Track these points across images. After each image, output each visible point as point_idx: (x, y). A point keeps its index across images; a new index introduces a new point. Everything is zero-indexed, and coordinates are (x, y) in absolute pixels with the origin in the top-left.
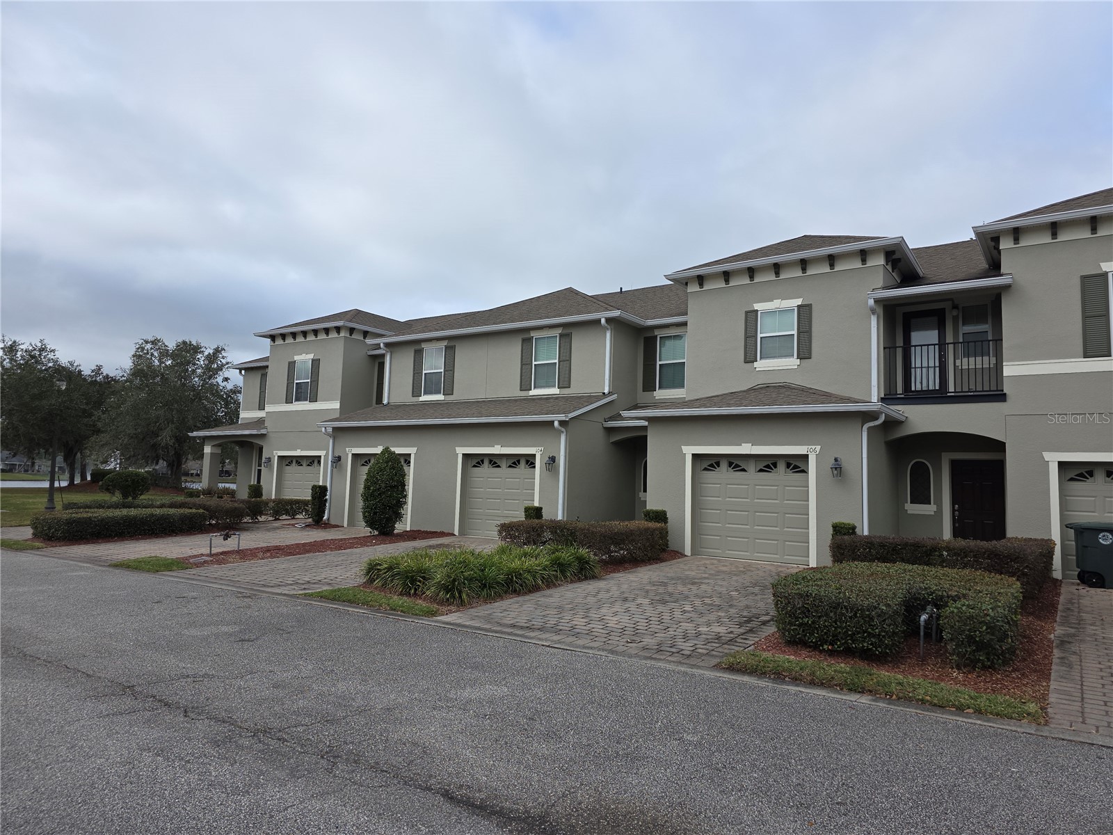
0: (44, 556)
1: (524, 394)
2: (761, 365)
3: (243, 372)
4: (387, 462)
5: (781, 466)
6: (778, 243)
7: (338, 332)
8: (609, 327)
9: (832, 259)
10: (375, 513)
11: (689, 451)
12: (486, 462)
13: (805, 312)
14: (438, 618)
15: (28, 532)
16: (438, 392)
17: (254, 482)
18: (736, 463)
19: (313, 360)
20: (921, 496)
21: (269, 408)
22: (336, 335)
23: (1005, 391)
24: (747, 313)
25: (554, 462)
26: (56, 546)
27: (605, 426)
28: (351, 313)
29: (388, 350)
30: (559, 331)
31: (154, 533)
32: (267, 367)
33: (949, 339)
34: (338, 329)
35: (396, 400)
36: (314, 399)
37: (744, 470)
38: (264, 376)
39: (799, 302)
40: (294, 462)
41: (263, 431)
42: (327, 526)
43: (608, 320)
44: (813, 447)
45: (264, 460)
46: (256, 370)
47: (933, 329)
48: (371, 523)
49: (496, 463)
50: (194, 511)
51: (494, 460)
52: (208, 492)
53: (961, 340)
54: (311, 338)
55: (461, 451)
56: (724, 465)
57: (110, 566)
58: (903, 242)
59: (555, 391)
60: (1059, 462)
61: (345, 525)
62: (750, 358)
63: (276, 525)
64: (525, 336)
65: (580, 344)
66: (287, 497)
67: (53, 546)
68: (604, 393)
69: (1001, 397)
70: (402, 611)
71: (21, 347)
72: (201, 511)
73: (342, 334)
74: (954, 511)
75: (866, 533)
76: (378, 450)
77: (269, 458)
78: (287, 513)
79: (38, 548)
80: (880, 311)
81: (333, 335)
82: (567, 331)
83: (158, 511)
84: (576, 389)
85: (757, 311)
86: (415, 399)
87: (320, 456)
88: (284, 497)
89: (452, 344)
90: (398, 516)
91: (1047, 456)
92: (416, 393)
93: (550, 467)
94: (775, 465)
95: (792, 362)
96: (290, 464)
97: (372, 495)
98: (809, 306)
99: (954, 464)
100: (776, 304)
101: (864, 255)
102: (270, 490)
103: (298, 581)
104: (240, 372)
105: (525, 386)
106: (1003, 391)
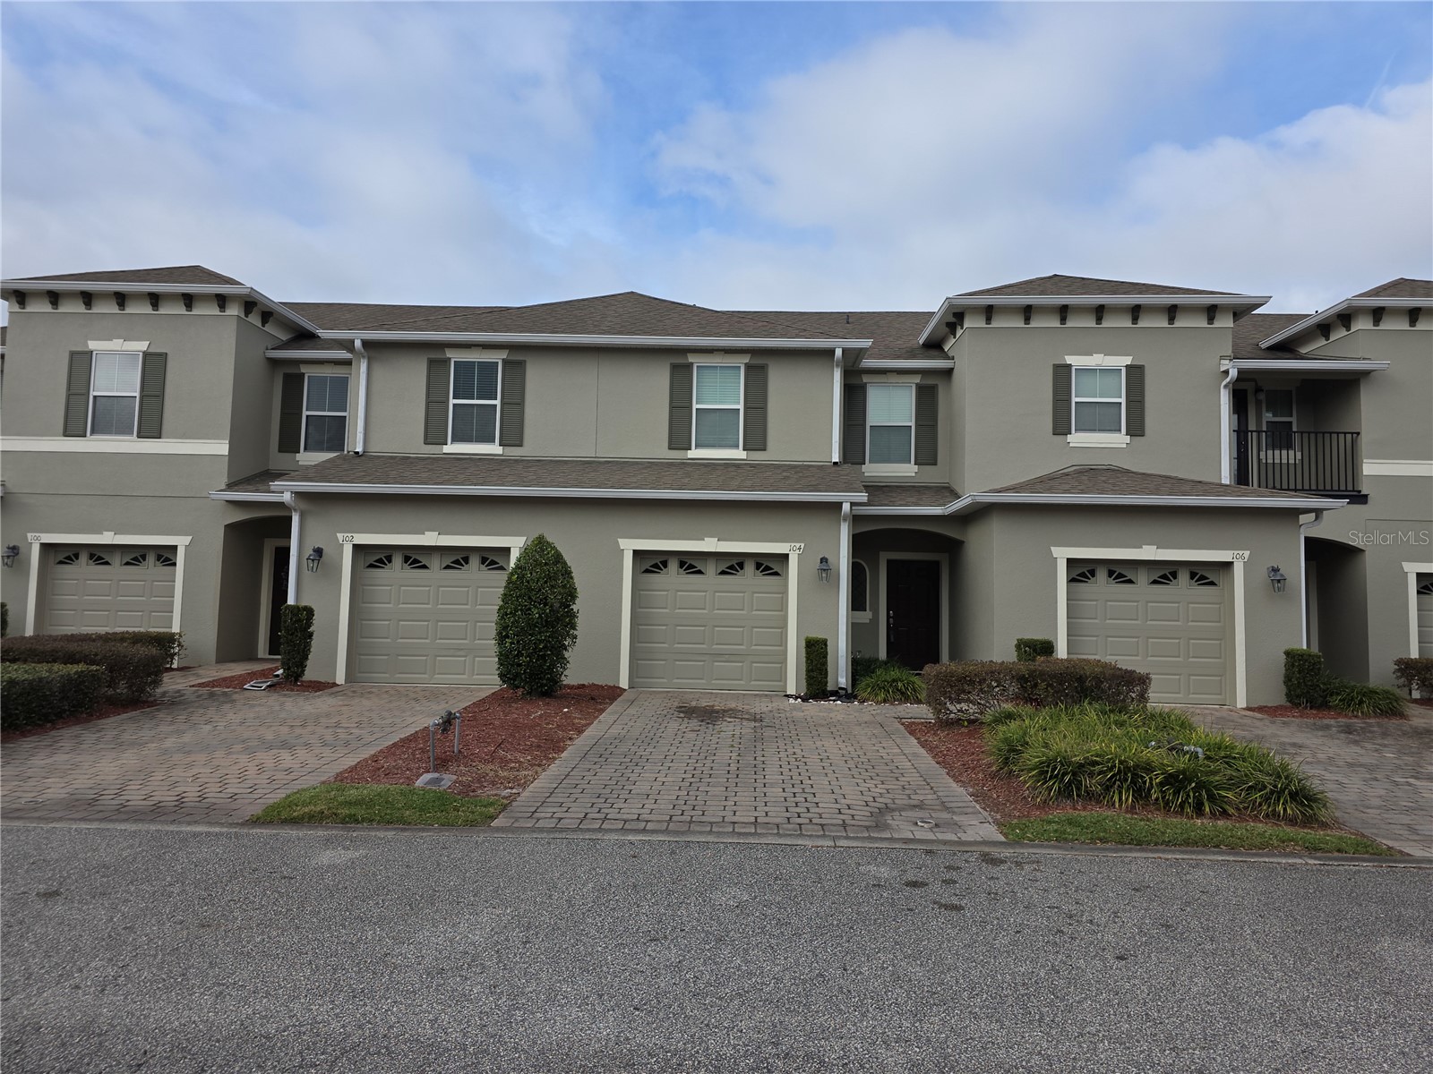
1: (677, 455)
2: (1077, 439)
5: (1183, 576)
7: (222, 307)
8: (840, 363)
10: (540, 658)
11: (1066, 554)
12: (675, 564)
13: (1135, 374)
16: (489, 439)
18: (1121, 571)
19: (146, 354)
21: (10, 443)
22: (216, 311)
23: (1362, 492)
24: (1056, 367)
29: (364, 353)
30: (746, 359)
33: (1252, 426)
35: (385, 445)
36: (151, 433)
37: (1130, 581)
39: (1128, 360)
40: (84, 557)
44: (1241, 552)
48: (529, 676)
49: (692, 566)
51: (687, 561)
53: (1264, 429)
54: (140, 309)
55: (629, 545)
56: (1101, 574)
59: (739, 454)
60: (1421, 574)
62: (1061, 427)
64: (679, 363)
65: (782, 384)
68: (836, 463)
69: (1360, 499)
77: (15, 548)
82: (761, 361)
84: (779, 450)
85: (1069, 366)
86: (434, 449)
89: (518, 357)
91: (1407, 566)
92: (434, 434)
93: (826, 575)
94: (1174, 575)
95: (1120, 439)
97: (536, 624)
98: (1141, 368)
100: (1097, 360)
101: (1211, 311)
102: (23, 613)
105: (679, 439)
106: (1360, 491)
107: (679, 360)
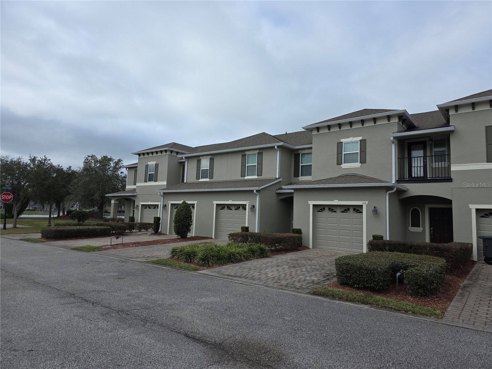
0: (45, 245)
1: (243, 178)
2: (344, 166)
3: (128, 169)
4: (184, 207)
5: (351, 210)
6: (353, 113)
8: (278, 149)
9: (375, 120)
10: (179, 229)
11: (311, 203)
12: (226, 207)
13: (363, 143)
14: (199, 272)
15: (39, 235)
16: (207, 178)
17: (132, 215)
18: (332, 208)
19: (155, 164)
20: (416, 224)
21: (138, 184)
22: (165, 154)
23: (452, 177)
24: (338, 143)
25: (254, 208)
26: (50, 241)
27: (277, 192)
28: (172, 144)
29: (186, 160)
30: (257, 151)
31: (89, 236)
32: (137, 167)
33: (428, 154)
34: (166, 151)
35: (189, 180)
36: (156, 181)
37: (335, 212)
38: (136, 171)
39: (361, 138)
40: (148, 207)
41: (135, 194)
42: (160, 234)
43: (278, 147)
44: (365, 202)
45: (135, 206)
46: (133, 168)
47: (421, 150)
48: (177, 233)
49: (230, 208)
50: (106, 227)
51: (229, 207)
52: (113, 220)
53: (433, 155)
54: (155, 155)
55: (216, 203)
56: (327, 209)
57: (71, 249)
58: (406, 112)
59: (255, 177)
60: (476, 209)
61: (168, 234)
62: (339, 163)
63: (139, 233)
64: (243, 153)
65: (266, 157)
66: (144, 222)
67: (49, 241)
68: (276, 178)
69: (450, 180)
70: (184, 269)
71: (37, 159)
72: (109, 227)
73: (168, 153)
74: (431, 230)
75: (388, 239)
76: (181, 202)
77: (138, 205)
78: (144, 229)
79: (43, 242)
80: (396, 142)
81: (164, 153)
82: (261, 151)
83: (91, 227)
84: (265, 176)
85: (342, 142)
86: (197, 181)
87: (158, 205)
88: (143, 222)
89: (213, 157)
90: (189, 230)
91: (471, 206)
92: (198, 178)
93: (252, 210)
94: (349, 209)
95: (358, 165)
96: (146, 208)
97: (178, 221)
98: (365, 140)
99: (431, 210)
100: (350, 139)
101: (389, 118)
102: (138, 219)
103: (145, 256)
104: (126, 169)
105: (243, 175)
106: (451, 177)
107: (243, 154)
